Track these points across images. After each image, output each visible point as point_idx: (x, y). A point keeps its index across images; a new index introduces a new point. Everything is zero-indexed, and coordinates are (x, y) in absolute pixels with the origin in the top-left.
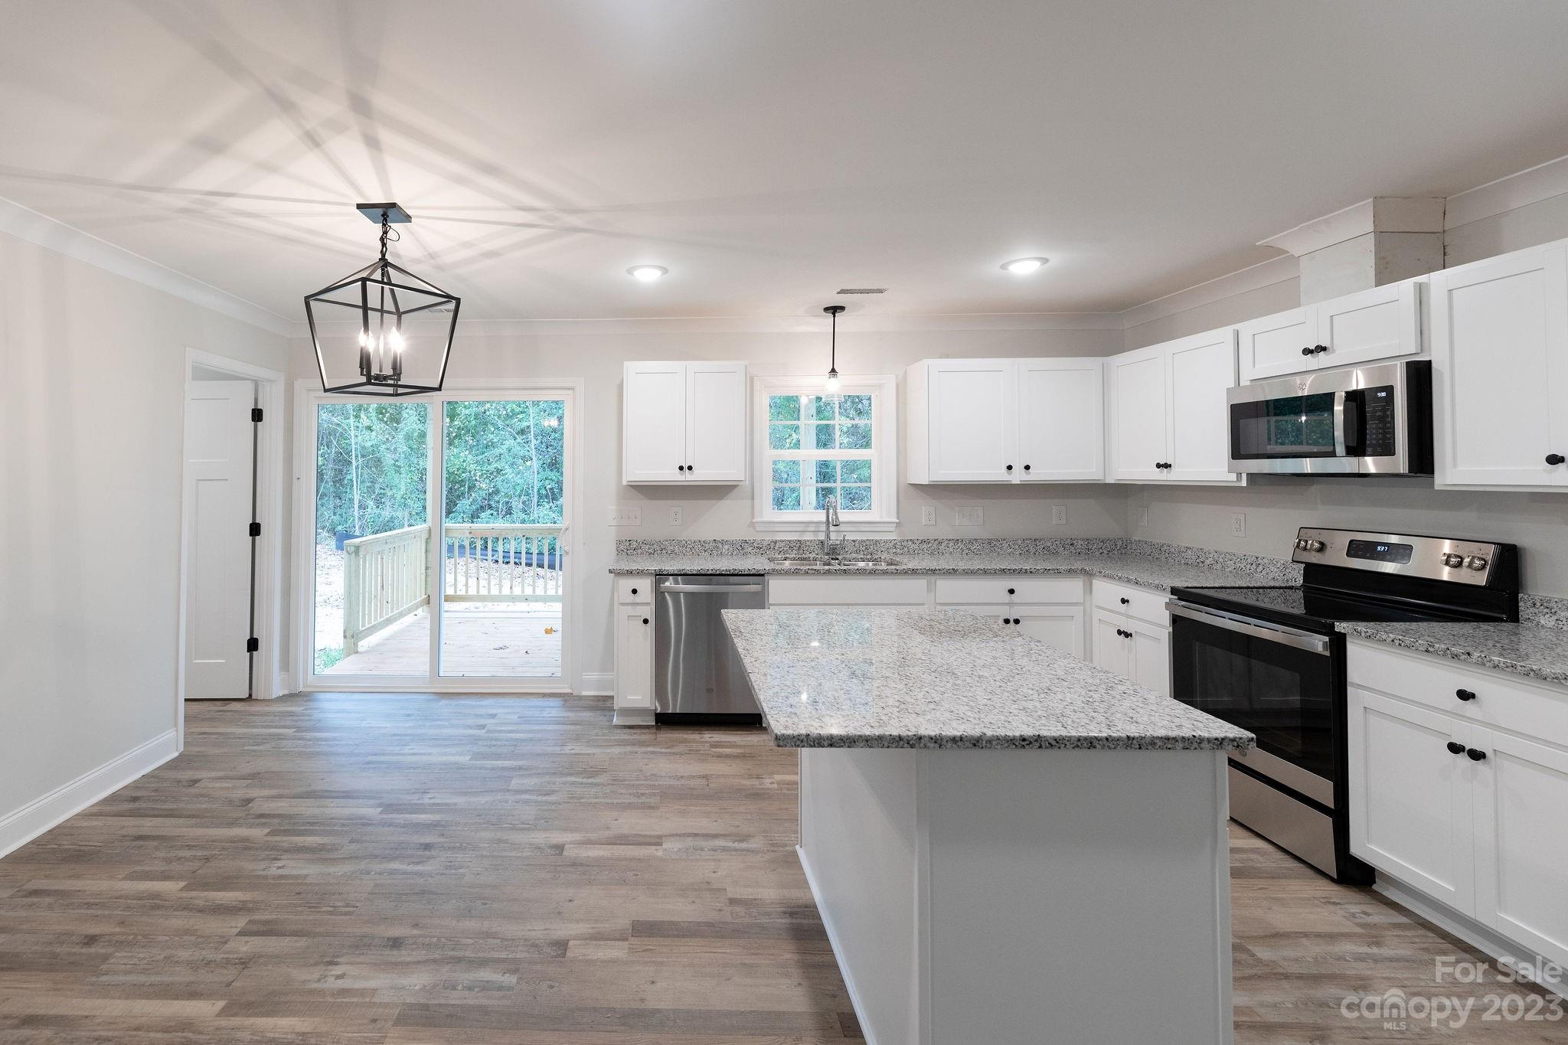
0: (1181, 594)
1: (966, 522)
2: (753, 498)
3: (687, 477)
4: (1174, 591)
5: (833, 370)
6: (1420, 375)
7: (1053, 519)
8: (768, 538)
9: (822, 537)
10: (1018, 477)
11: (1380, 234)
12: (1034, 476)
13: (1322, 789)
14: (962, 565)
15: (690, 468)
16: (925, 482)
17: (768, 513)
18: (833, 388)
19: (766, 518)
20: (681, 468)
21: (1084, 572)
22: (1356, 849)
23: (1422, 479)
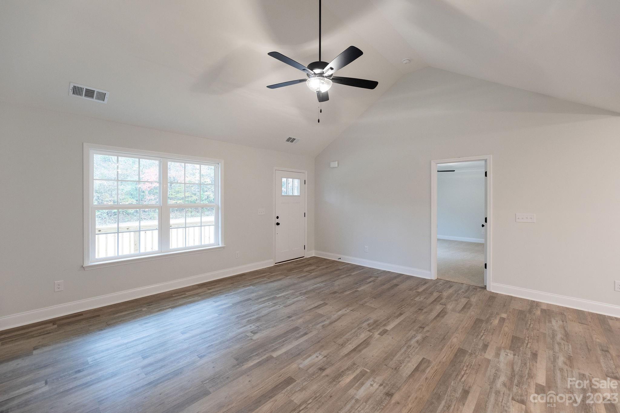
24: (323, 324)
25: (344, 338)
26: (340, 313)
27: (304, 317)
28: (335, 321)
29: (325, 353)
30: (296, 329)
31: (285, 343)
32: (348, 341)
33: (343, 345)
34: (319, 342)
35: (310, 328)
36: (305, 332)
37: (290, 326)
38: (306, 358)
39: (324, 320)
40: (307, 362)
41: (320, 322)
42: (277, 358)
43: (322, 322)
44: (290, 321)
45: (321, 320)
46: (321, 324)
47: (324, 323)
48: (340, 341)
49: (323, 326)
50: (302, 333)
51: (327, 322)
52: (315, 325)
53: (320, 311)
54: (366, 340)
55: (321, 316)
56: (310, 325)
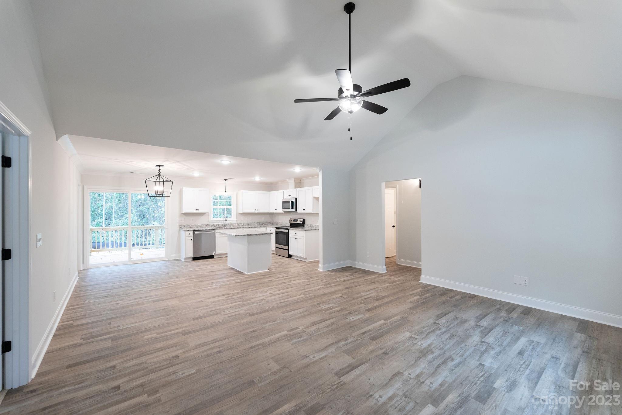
0: (277, 228)
1: (248, 220)
2: (209, 216)
3: (197, 212)
4: (276, 227)
5: (226, 191)
6: (296, 199)
7: (262, 219)
8: (212, 224)
9: (223, 223)
10: (256, 212)
11: (295, 182)
12: (259, 211)
13: (287, 248)
14: (248, 227)
15: (198, 210)
16: (242, 212)
17: (212, 219)
18: (225, 195)
19: (211, 220)
20: (196, 210)
21: (266, 227)
22: (290, 254)
23: (296, 212)
24: (347, 342)
25: (330, 328)
26: (323, 354)
27: (368, 351)
28: (333, 344)
29: (347, 320)
30: (373, 339)
31: (379, 328)
32: (327, 326)
33: (333, 323)
34: (351, 327)
35: (359, 338)
36: (365, 335)
37: (381, 342)
38: (360, 318)
39: (344, 346)
40: (359, 317)
41: (349, 344)
42: (380, 320)
43: (347, 344)
44: (383, 349)
45: (348, 347)
46: (349, 341)
47: (345, 342)
48: (334, 326)
49: (347, 340)
50: (367, 334)
51: (342, 343)
52: (355, 341)
53: (348, 360)
54: (313, 326)
55: (349, 352)
56: (359, 341)
